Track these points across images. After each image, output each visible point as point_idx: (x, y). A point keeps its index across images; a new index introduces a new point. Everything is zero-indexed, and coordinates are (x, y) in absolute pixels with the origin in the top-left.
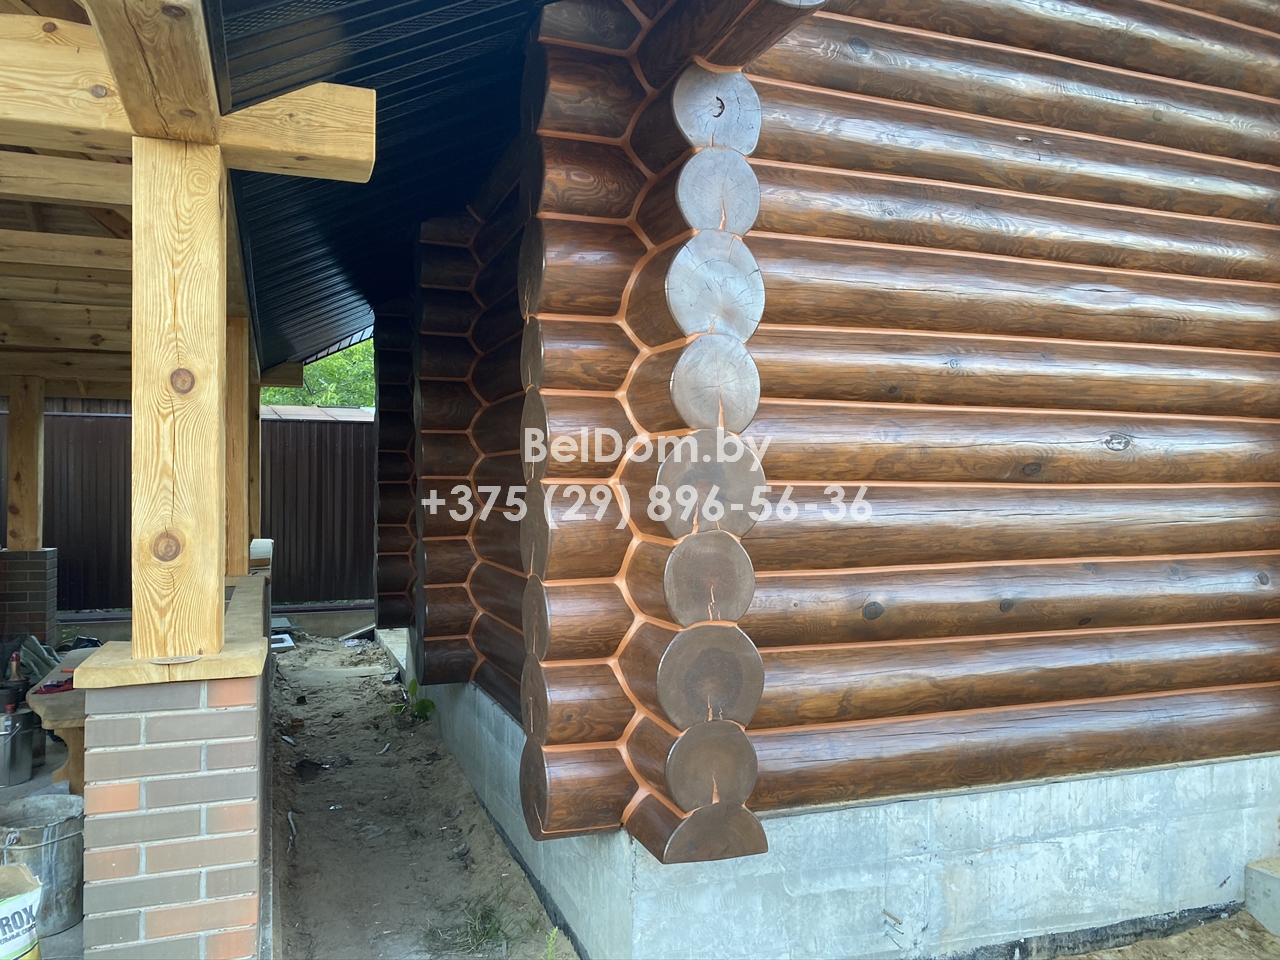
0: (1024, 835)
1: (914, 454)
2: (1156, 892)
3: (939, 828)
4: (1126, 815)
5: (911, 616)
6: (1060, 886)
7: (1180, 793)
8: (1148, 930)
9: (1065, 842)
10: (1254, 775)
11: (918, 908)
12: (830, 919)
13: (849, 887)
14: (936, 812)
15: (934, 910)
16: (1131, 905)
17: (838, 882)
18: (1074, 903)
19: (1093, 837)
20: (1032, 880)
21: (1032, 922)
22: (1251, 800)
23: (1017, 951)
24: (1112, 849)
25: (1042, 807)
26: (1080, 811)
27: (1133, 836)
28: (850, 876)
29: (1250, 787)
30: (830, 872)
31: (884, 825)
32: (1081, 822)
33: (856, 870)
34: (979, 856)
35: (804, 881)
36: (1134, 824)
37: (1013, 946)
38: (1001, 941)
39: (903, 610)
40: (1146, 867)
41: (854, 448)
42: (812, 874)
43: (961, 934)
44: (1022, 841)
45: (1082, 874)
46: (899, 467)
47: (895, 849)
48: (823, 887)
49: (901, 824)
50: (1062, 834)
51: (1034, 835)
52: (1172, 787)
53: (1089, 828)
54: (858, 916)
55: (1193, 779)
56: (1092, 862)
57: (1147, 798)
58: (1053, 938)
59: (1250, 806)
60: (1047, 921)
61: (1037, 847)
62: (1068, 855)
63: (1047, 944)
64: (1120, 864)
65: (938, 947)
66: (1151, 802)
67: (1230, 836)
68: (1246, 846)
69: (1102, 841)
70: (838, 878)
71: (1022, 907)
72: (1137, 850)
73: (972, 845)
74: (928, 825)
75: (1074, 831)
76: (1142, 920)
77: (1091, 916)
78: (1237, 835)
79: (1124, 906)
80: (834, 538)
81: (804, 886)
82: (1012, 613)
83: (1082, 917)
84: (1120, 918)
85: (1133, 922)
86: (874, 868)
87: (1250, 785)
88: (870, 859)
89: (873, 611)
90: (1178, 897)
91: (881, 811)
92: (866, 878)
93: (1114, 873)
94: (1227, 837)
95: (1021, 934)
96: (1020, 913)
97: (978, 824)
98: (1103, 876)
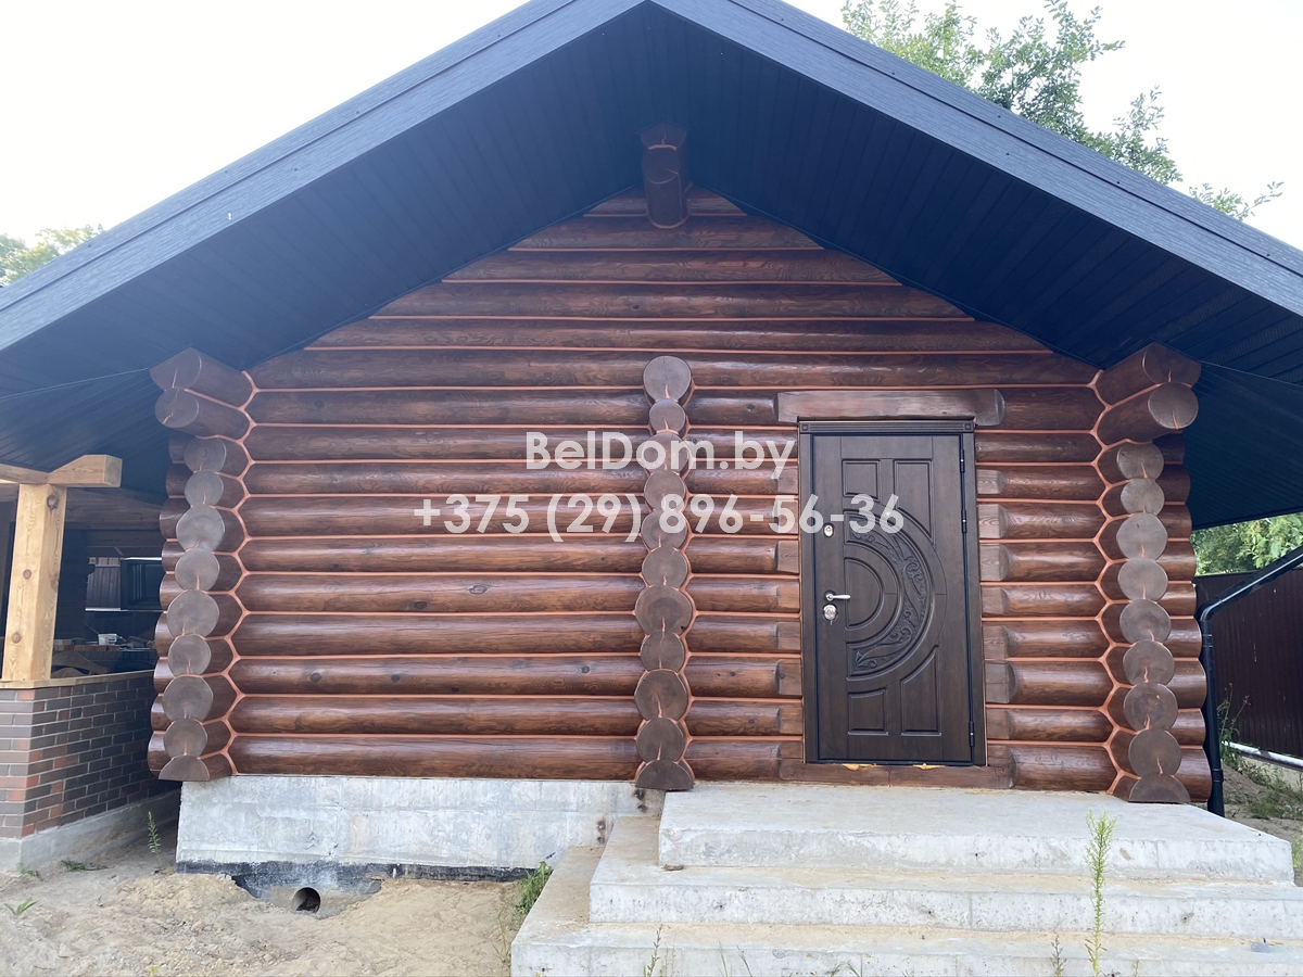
0: (402, 805)
1: (346, 599)
2: (496, 853)
3: (347, 794)
4: (474, 804)
5: (338, 681)
6: (426, 838)
7: (515, 796)
8: (489, 876)
9: (430, 814)
10: (576, 792)
11: (332, 834)
12: (281, 831)
13: (293, 817)
14: (346, 785)
15: (342, 838)
16: (477, 858)
17: (287, 813)
18: (435, 849)
19: (450, 813)
20: (407, 831)
21: (406, 855)
22: (574, 807)
23: (395, 870)
24: (463, 822)
25: (415, 791)
26: (441, 797)
27: (479, 817)
28: (294, 811)
29: (572, 799)
30: (283, 807)
31: (314, 788)
32: (441, 804)
33: (297, 808)
34: (372, 813)
35: (268, 810)
36: (481, 809)
37: (392, 867)
38: (384, 863)
39: (333, 678)
40: (489, 837)
41: (311, 596)
42: (273, 807)
43: (359, 853)
44: (400, 809)
45: (441, 834)
46: (338, 605)
47: (320, 801)
48: (278, 814)
49: (324, 788)
50: (428, 808)
51: (409, 807)
52: (509, 791)
53: (447, 808)
54: (297, 833)
55: (526, 788)
56: (449, 828)
57: (489, 796)
58: (420, 867)
59: (572, 811)
60: (415, 856)
61: (411, 813)
62: (432, 821)
63: (415, 870)
64: (469, 832)
65: (343, 858)
66: (493, 798)
67: (556, 828)
68: (568, 836)
69: (456, 817)
70: (287, 811)
71: (399, 846)
72: (481, 826)
73: (367, 805)
74: (340, 791)
75: (436, 808)
76: (485, 869)
77: (447, 859)
78: (561, 827)
79: (471, 857)
80: (297, 640)
81: (267, 813)
82: (399, 682)
83: (441, 858)
84: (468, 864)
85: (478, 869)
86: (308, 809)
87: (572, 797)
88: (306, 804)
89: (316, 678)
90: (512, 859)
91: (313, 780)
92: (303, 814)
93: (464, 837)
94: (553, 828)
95: (398, 861)
96: (398, 849)
97: (372, 795)
98: (457, 837)
